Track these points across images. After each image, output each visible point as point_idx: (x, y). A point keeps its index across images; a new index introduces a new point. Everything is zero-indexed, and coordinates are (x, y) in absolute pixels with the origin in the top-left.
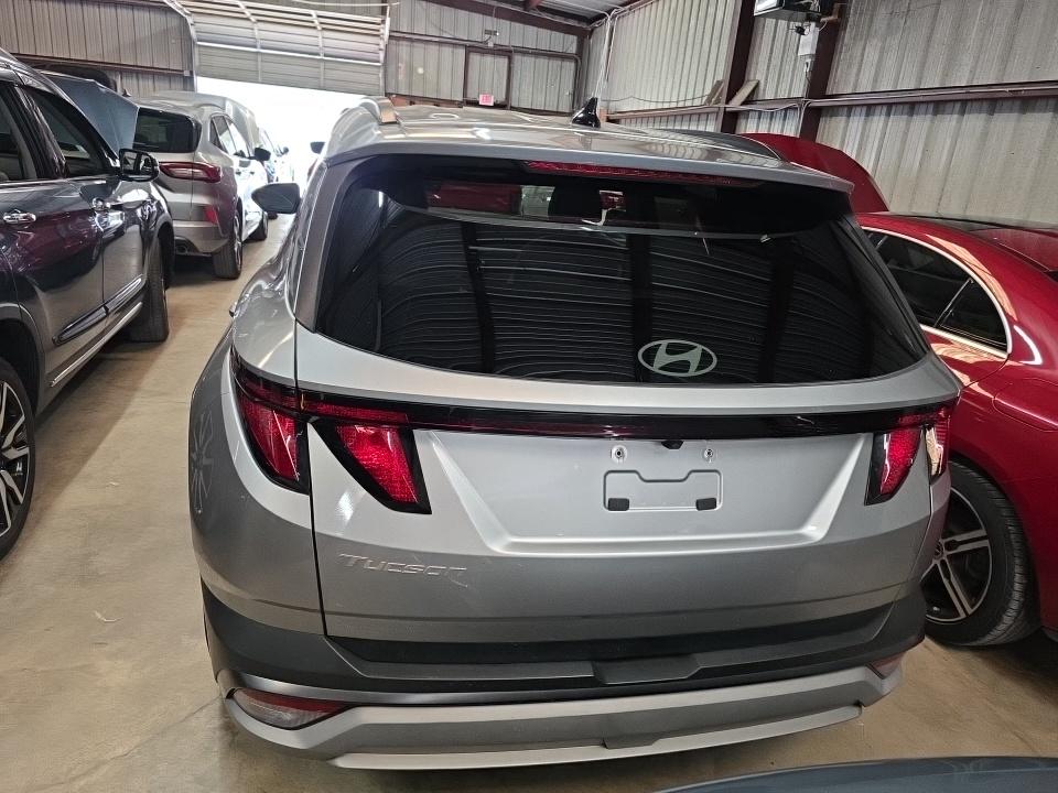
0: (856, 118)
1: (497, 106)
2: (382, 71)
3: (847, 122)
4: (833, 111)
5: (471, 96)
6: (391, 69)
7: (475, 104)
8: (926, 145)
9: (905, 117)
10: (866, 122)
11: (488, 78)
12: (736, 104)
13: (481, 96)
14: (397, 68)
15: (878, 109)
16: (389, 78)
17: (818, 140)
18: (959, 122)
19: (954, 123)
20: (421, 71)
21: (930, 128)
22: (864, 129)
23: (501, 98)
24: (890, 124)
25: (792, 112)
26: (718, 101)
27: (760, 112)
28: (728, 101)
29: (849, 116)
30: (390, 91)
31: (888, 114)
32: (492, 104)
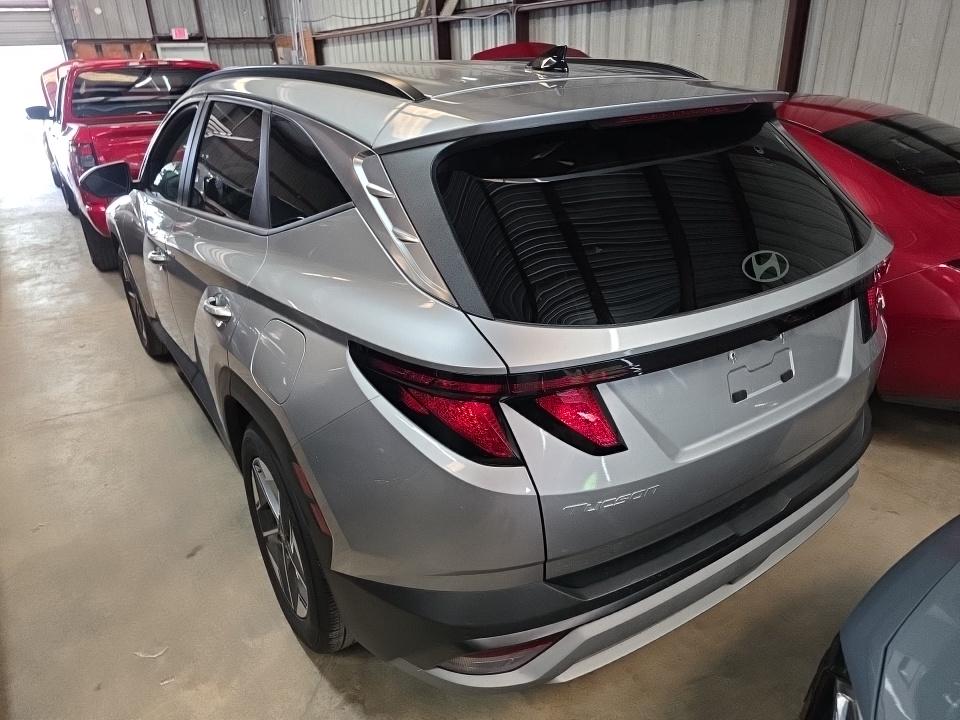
0: (562, 18)
1: (192, 39)
2: (53, 16)
3: (554, 22)
4: (539, 13)
5: (162, 31)
6: (64, 12)
7: (169, 39)
8: (627, 35)
9: (604, 13)
10: (570, 19)
11: (175, 12)
12: (447, 14)
13: (173, 31)
14: (71, 12)
15: (579, 9)
16: (64, 23)
17: (531, 40)
18: (650, 13)
19: (646, 14)
20: (98, 11)
21: (628, 21)
22: (570, 26)
23: (195, 30)
24: (592, 19)
25: (501, 17)
26: (428, 13)
27: (471, 20)
28: (438, 12)
29: (555, 16)
30: (69, 37)
31: (589, 12)
32: (187, 38)
